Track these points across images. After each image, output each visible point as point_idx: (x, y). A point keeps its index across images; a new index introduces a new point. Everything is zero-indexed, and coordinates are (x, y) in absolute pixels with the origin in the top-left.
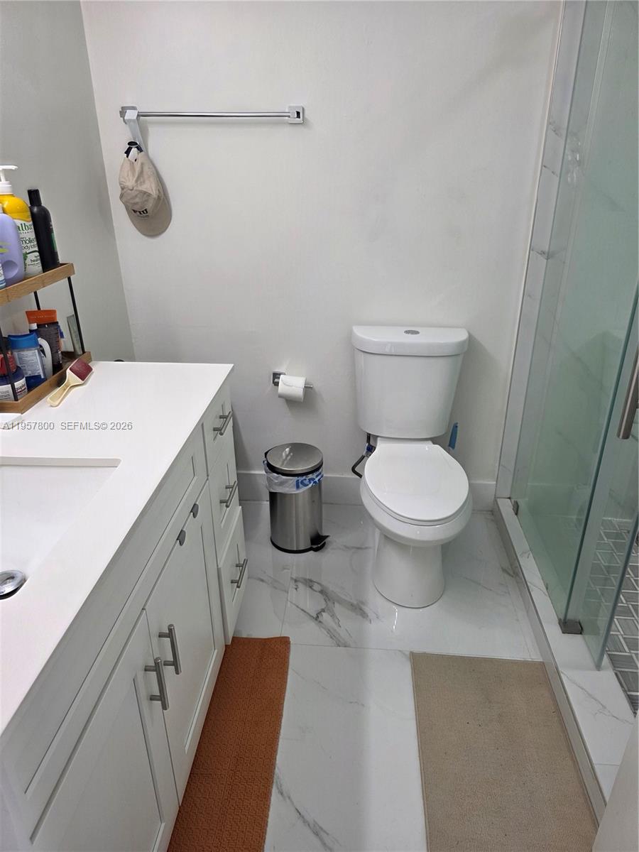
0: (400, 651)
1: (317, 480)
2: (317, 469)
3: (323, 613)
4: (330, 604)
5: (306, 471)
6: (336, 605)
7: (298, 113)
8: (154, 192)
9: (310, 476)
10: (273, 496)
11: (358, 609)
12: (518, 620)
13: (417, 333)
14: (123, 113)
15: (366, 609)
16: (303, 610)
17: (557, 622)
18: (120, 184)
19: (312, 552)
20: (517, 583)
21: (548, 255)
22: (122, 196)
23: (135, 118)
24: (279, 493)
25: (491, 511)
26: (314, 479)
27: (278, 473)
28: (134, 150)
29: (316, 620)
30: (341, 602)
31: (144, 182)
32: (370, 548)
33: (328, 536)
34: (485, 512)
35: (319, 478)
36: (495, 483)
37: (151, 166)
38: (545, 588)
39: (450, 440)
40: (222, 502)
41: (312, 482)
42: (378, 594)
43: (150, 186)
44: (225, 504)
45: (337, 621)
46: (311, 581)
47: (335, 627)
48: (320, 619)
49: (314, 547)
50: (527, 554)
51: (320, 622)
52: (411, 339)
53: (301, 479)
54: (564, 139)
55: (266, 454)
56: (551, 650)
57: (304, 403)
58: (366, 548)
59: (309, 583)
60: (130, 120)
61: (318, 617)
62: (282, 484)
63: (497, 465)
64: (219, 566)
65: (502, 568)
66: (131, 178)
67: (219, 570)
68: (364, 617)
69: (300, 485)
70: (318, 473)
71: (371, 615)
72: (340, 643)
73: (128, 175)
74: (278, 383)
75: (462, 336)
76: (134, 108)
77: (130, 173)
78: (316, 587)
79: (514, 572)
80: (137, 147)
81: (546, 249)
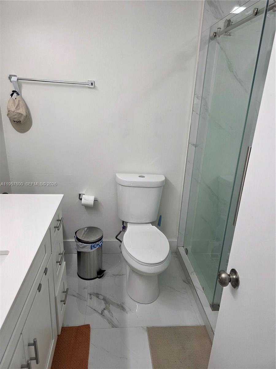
0: (142, 327)
1: (100, 244)
2: (100, 239)
3: (104, 311)
4: (108, 305)
5: (95, 241)
6: (111, 306)
7: (92, 83)
8: (24, 113)
9: (97, 243)
10: (79, 253)
11: (122, 307)
12: (192, 306)
13: (144, 177)
14: (10, 77)
15: (125, 306)
16: (94, 310)
17: (209, 306)
18: (8, 109)
19: (97, 278)
20: (190, 287)
21: (196, 146)
22: (8, 115)
23: (16, 80)
24: (83, 252)
25: (176, 253)
26: (99, 244)
27: (82, 242)
28: (15, 94)
29: (101, 314)
30: (113, 304)
31: (20, 108)
32: (124, 274)
33: (105, 271)
34: (173, 254)
35: (101, 243)
36: (177, 240)
37: (23, 102)
38: (202, 289)
39: (159, 222)
40: (57, 262)
41: (98, 246)
42: (130, 298)
43: (22, 111)
44: (59, 263)
45: (111, 314)
46: (98, 294)
47: (110, 317)
48: (103, 314)
49: (99, 276)
50: (193, 273)
51: (104, 315)
52: (141, 179)
53: (93, 245)
54: (201, 100)
55: (76, 233)
56: (208, 320)
57: (94, 208)
58: (123, 275)
59: (97, 295)
60: (14, 81)
61: (102, 313)
62: (84, 247)
63: (178, 232)
64: (56, 296)
65: (183, 280)
66: (13, 107)
67: (55, 297)
68: (124, 311)
69: (93, 248)
70: (101, 241)
71: (127, 309)
72: (114, 326)
73: (12, 105)
74: (82, 199)
75: (163, 178)
76: (15, 76)
77: (13, 105)
78: (101, 297)
79: (188, 281)
80: (17, 93)
81: (195, 143)
